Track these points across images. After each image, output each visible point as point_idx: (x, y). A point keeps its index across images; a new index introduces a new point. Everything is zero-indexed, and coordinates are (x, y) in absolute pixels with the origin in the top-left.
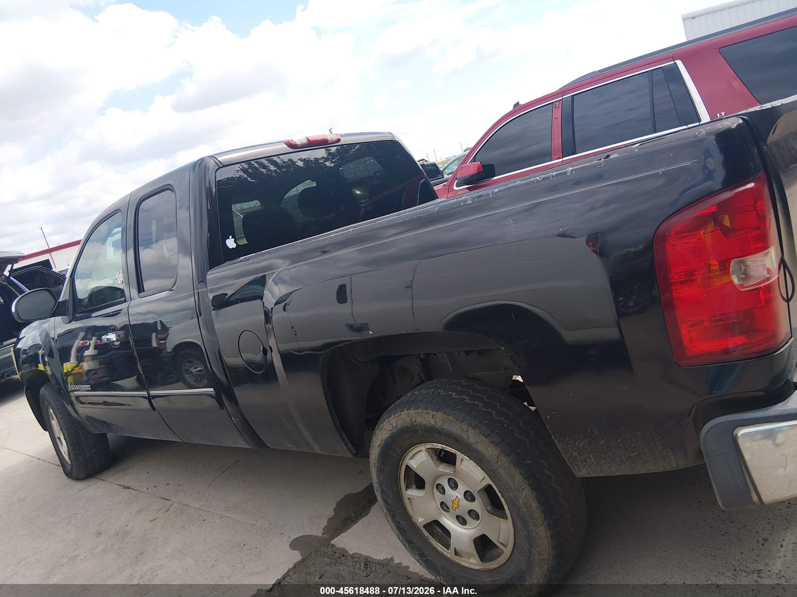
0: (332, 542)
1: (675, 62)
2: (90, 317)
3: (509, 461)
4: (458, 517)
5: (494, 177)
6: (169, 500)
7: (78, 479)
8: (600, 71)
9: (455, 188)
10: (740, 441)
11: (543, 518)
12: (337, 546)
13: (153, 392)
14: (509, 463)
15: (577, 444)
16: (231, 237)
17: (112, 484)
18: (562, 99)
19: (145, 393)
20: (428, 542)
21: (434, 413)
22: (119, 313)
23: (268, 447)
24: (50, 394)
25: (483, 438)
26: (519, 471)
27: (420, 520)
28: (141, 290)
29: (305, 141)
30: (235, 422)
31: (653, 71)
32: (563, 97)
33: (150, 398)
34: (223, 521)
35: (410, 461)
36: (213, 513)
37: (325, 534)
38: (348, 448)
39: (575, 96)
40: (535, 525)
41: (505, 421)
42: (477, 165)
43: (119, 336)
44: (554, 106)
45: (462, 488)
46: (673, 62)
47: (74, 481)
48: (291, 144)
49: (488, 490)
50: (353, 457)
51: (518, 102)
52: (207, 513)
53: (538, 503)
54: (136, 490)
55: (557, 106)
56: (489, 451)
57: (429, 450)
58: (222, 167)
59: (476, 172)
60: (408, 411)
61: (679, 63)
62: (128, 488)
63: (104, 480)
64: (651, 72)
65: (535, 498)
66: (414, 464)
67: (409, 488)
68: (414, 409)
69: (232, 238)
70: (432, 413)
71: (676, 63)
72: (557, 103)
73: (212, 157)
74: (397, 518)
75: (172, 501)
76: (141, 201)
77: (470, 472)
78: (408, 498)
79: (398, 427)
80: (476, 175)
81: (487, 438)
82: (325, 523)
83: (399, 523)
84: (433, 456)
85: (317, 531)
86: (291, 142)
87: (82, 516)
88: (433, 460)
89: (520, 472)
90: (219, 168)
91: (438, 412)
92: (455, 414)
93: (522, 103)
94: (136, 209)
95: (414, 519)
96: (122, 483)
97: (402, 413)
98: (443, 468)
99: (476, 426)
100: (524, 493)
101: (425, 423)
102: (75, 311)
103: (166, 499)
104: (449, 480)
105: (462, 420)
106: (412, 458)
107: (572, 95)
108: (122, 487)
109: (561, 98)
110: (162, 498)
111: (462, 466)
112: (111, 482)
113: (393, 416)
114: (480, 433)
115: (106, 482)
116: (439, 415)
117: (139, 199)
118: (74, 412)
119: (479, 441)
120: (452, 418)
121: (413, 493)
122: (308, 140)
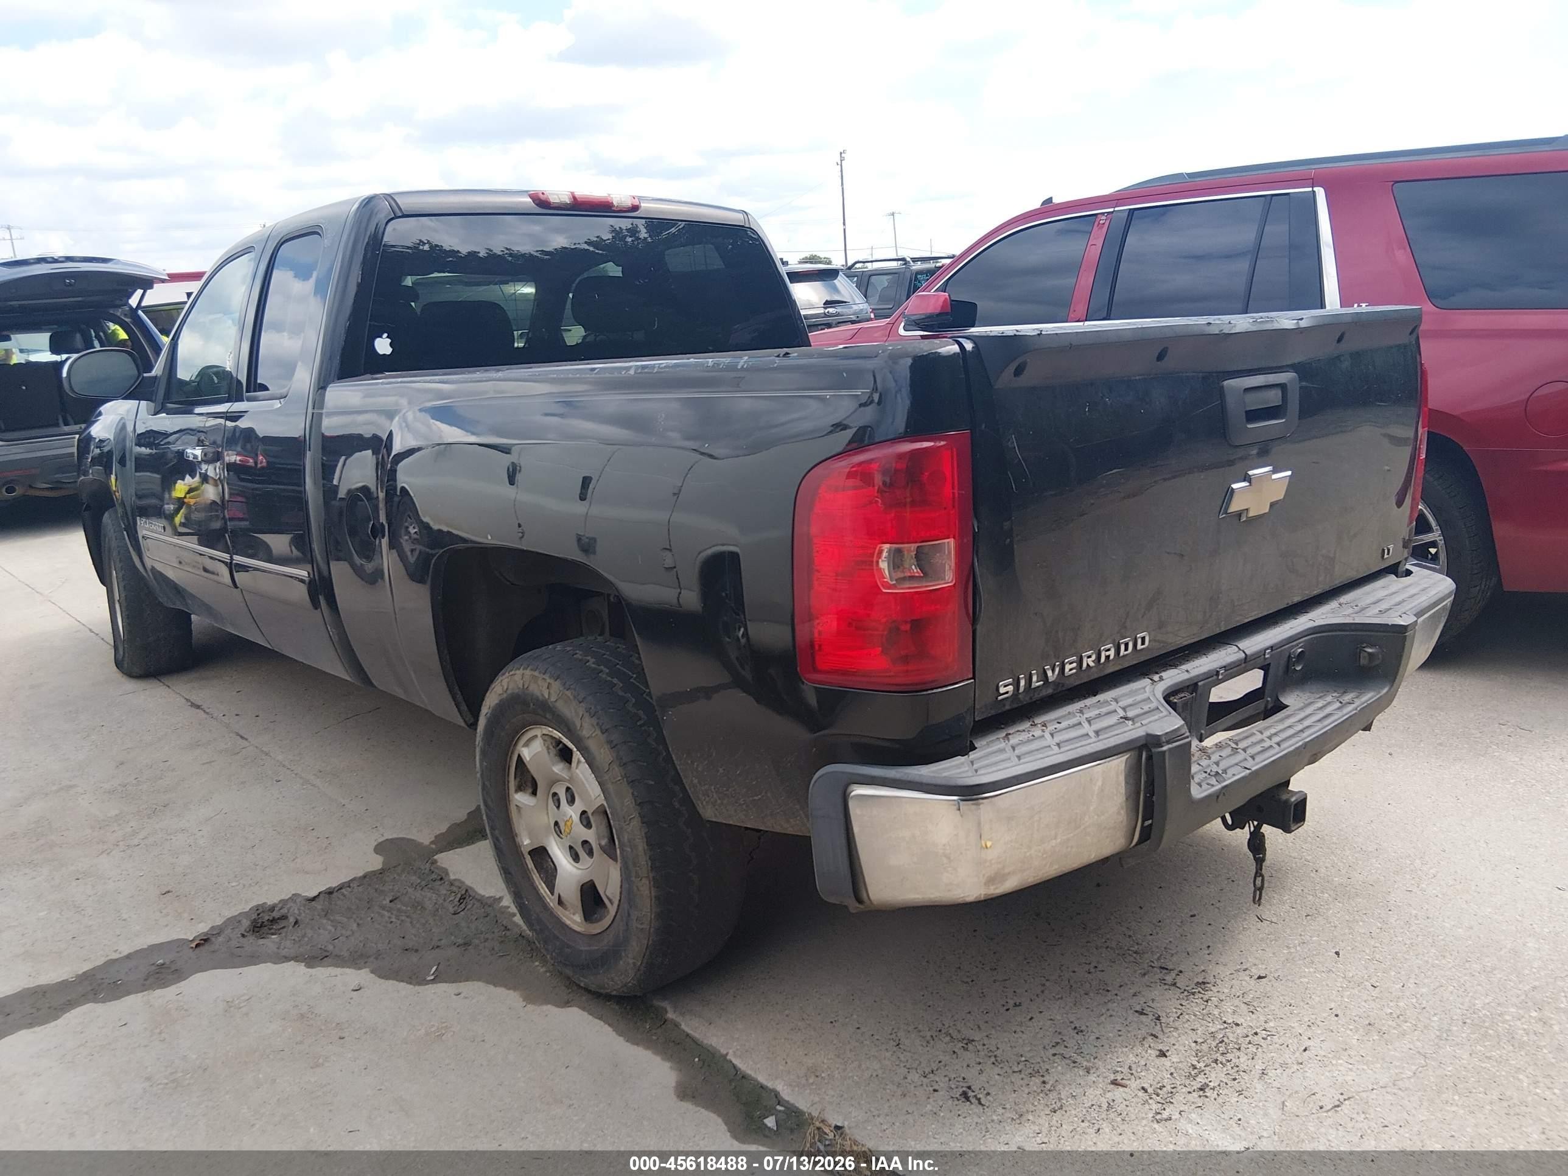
0: (435, 857)
1: (1315, 189)
2: (191, 412)
3: (623, 774)
4: (571, 848)
5: (973, 326)
6: (246, 739)
7: (131, 675)
8: (1191, 175)
9: (902, 332)
10: (851, 804)
11: (650, 868)
12: (439, 864)
13: (238, 559)
14: (621, 776)
15: (695, 766)
16: (385, 335)
17: (178, 696)
18: (1112, 212)
19: (226, 556)
20: (529, 878)
21: (552, 681)
22: (242, 416)
23: (375, 687)
24: (113, 525)
25: (598, 732)
26: (631, 791)
27: (526, 842)
28: (250, 388)
29: (567, 200)
30: (331, 633)
31: (1274, 198)
32: (1116, 209)
33: (232, 568)
34: (304, 789)
35: (523, 749)
36: (296, 774)
37: (435, 844)
38: (459, 710)
39: (1135, 212)
40: (637, 876)
41: (643, 716)
42: (942, 299)
43: (205, 455)
44: (1098, 220)
45: (579, 806)
46: (1310, 189)
47: (125, 676)
48: (540, 200)
49: (602, 812)
50: (466, 727)
51: (1051, 198)
52: (288, 772)
53: (647, 845)
54: (207, 713)
55: (1101, 222)
56: (601, 754)
57: (546, 738)
58: (400, 217)
59: (938, 311)
60: (525, 671)
61: (1320, 192)
62: (198, 707)
63: (169, 687)
64: (1269, 197)
65: (643, 835)
66: (526, 753)
67: (521, 791)
68: (532, 670)
69: (388, 337)
70: (548, 681)
71: (1314, 192)
72: (1104, 218)
73: (389, 197)
74: (497, 832)
75: (250, 742)
76: (282, 240)
77: (585, 782)
78: (517, 805)
79: (509, 692)
80: (937, 315)
81: (603, 733)
82: (443, 828)
83: (497, 839)
84: (551, 747)
85: (425, 838)
86: (542, 196)
87: (111, 732)
88: (549, 753)
89: (633, 794)
90: (396, 217)
91: (556, 680)
92: (575, 689)
93: (1057, 200)
94: (273, 254)
95: (518, 840)
96: (194, 698)
97: (518, 672)
98: (559, 768)
99: (595, 713)
100: (632, 824)
101: (539, 694)
102: (167, 397)
103: (242, 737)
104: (568, 789)
105: (581, 700)
106: (526, 745)
107: (1130, 209)
108: (190, 704)
109: (1111, 210)
110: (238, 734)
111: (577, 771)
112: (178, 692)
113: (507, 674)
114: (598, 724)
115: (170, 690)
116: (556, 685)
117: (282, 235)
118: (140, 564)
119: (594, 735)
120: (569, 695)
121: (521, 799)
122: (574, 198)
